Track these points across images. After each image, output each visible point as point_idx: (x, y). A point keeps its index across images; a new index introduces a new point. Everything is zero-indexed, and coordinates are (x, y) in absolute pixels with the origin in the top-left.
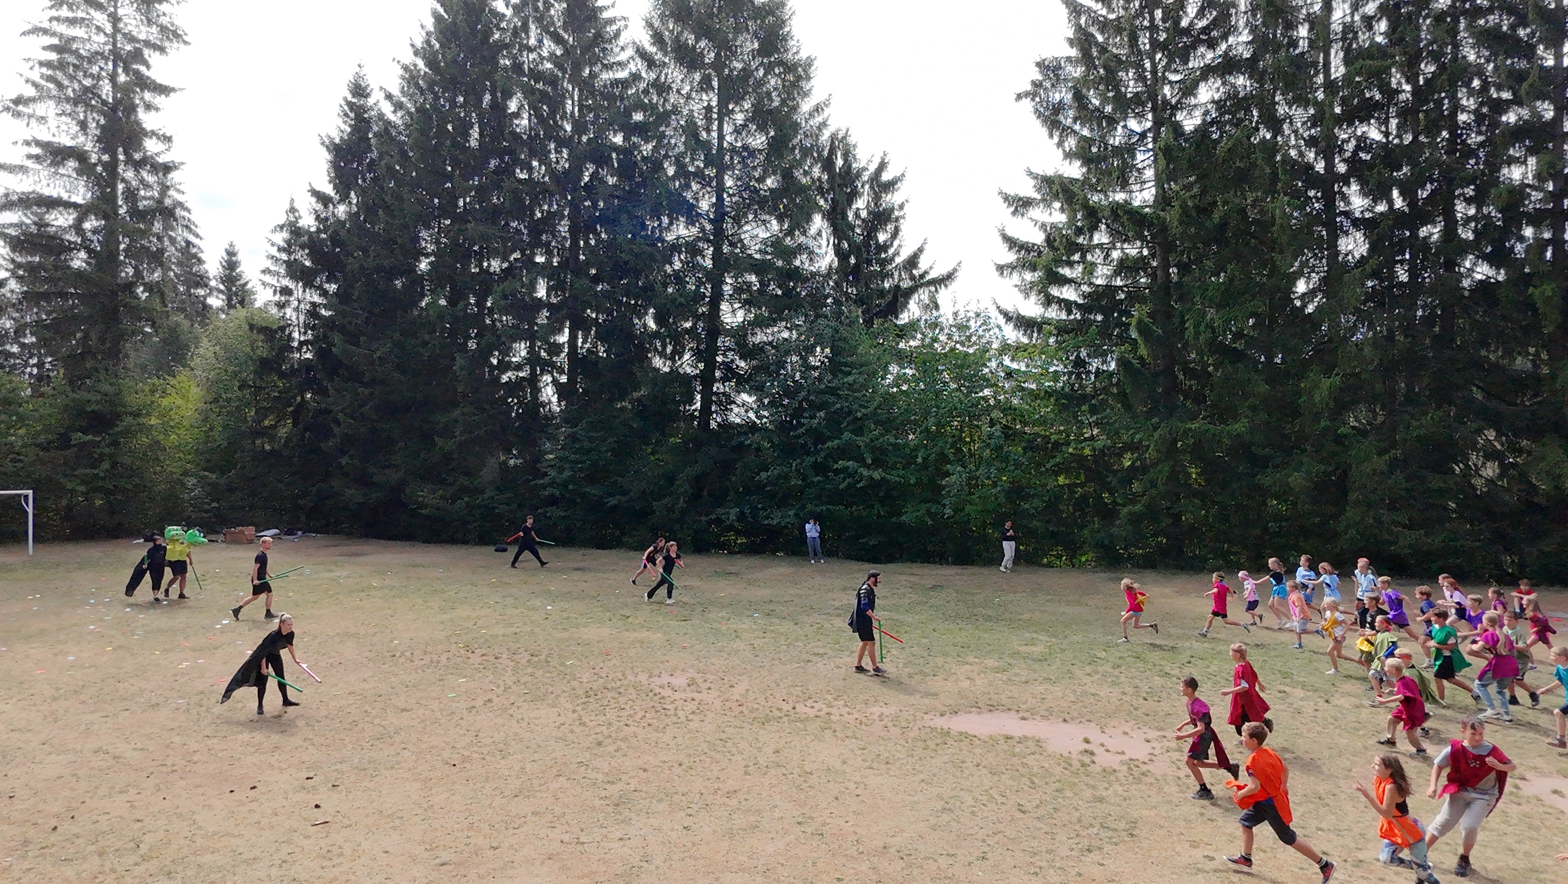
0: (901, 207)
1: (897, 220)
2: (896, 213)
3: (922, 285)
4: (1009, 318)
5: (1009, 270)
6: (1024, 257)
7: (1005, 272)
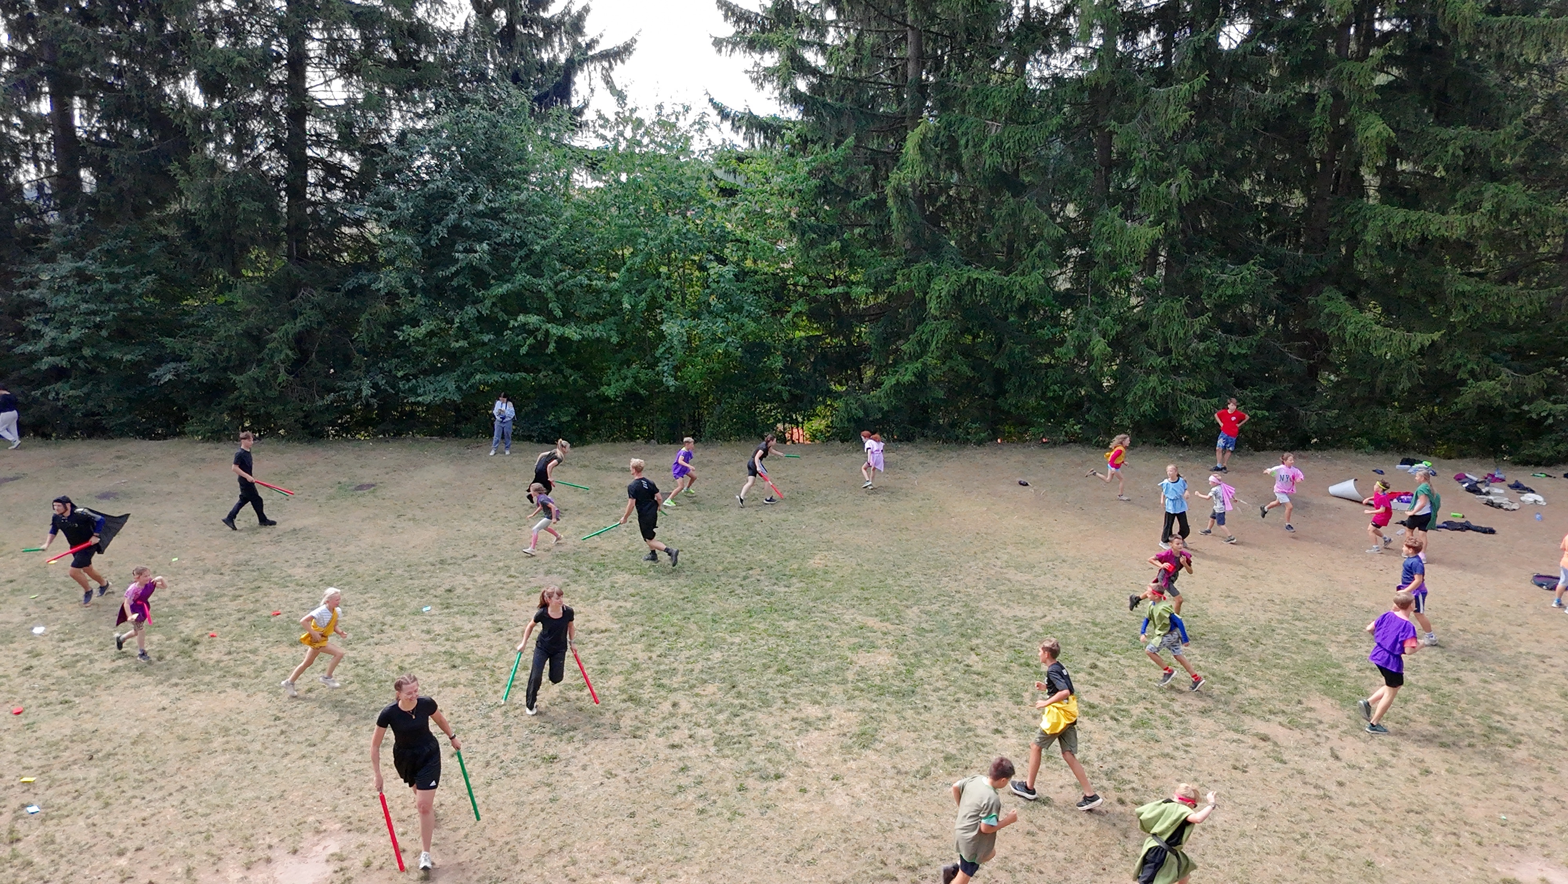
3: (593, 58)
4: (724, 114)
5: (730, 47)
6: (744, 30)
7: (724, 49)
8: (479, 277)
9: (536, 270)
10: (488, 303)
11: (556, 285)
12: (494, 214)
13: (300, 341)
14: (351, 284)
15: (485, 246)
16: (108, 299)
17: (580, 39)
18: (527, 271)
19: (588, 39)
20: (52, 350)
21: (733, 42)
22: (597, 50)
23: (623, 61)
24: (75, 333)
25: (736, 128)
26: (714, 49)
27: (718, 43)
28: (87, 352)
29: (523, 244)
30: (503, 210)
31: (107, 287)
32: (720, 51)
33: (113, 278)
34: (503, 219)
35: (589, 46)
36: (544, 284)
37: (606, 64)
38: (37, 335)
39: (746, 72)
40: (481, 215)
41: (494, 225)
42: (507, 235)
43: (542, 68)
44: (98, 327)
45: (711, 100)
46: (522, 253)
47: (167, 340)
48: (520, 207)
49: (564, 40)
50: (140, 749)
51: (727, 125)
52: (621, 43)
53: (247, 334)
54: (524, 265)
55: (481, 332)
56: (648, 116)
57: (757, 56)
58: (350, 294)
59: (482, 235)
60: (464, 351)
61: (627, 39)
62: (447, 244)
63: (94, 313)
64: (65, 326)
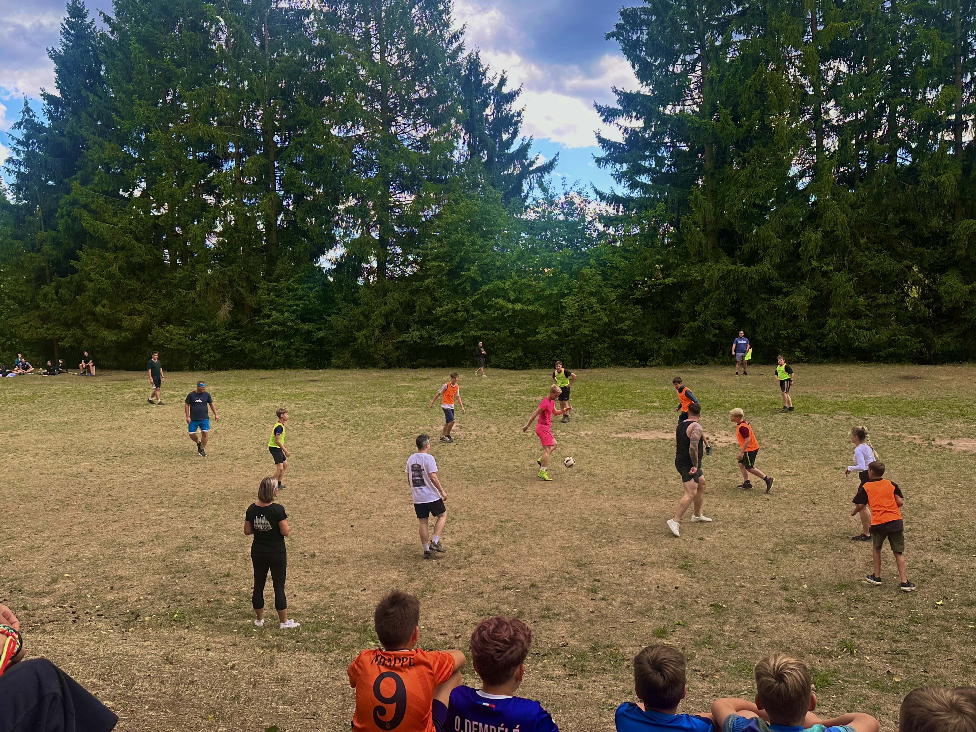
0: (519, 114)
1: (516, 123)
2: (515, 119)
3: (532, 171)
4: (602, 196)
5: (605, 162)
6: (613, 153)
17: (525, 162)
19: (529, 161)
20: (276, 323)
23: (549, 172)
26: (596, 164)
27: (598, 161)
32: (599, 164)
35: (530, 165)
37: (539, 174)
38: (268, 316)
39: (612, 175)
43: (505, 179)
45: (595, 190)
49: (516, 163)
51: (604, 202)
52: (547, 162)
57: (618, 166)
61: (551, 159)
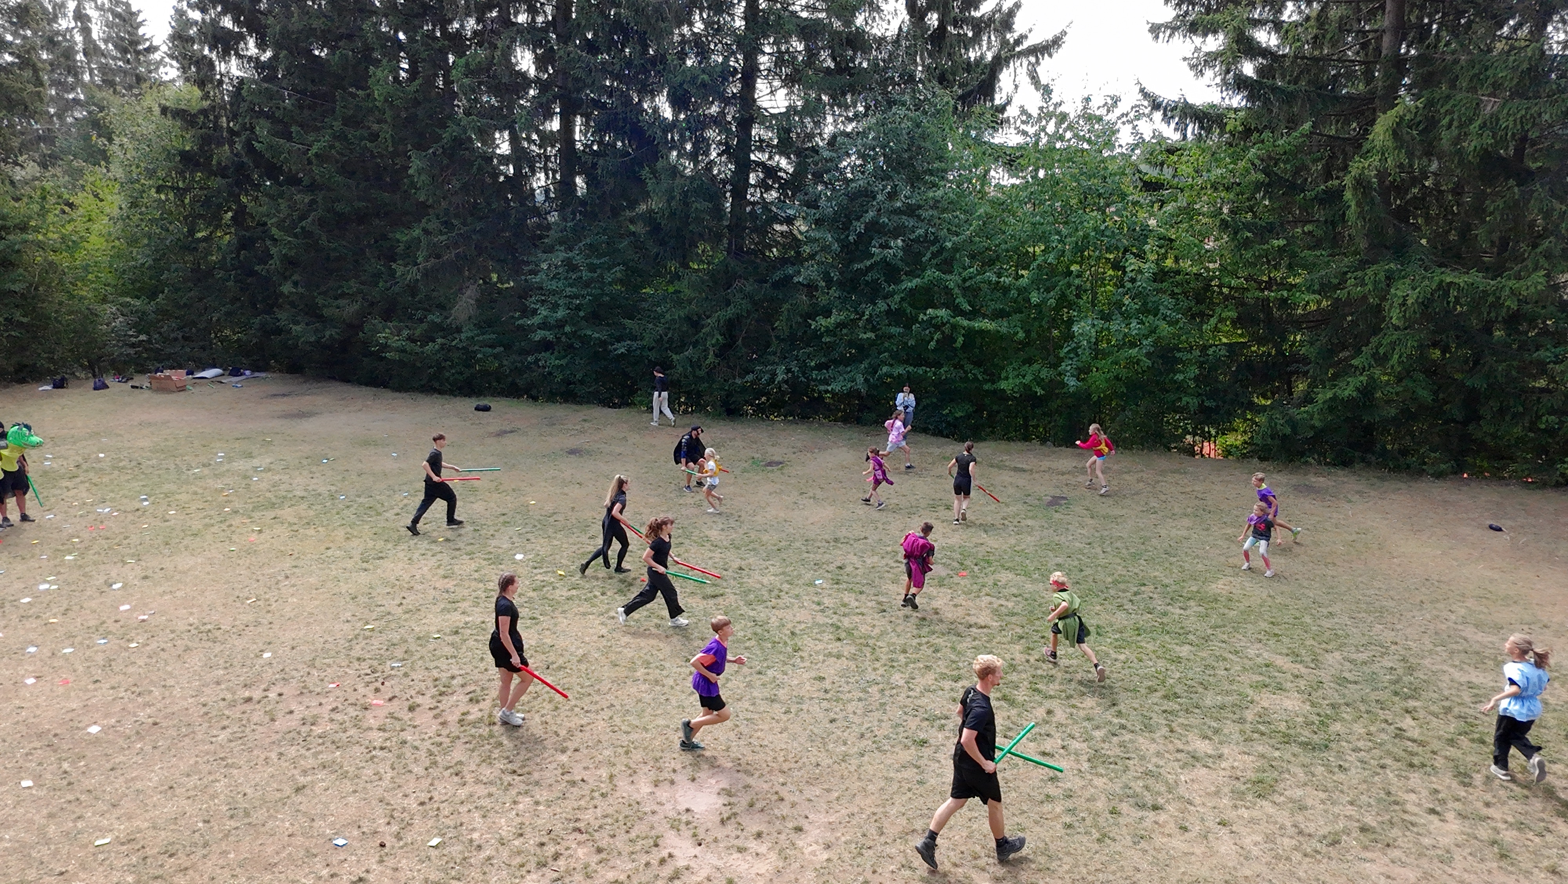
3: (1021, 54)
4: (1156, 106)
5: (1168, 32)
6: (1186, 13)
7: (1161, 35)
8: (892, 272)
9: (947, 266)
10: (897, 298)
11: (964, 280)
12: (911, 211)
13: (731, 327)
14: (777, 276)
15: (899, 242)
16: (587, 285)
17: (1008, 36)
18: (938, 267)
19: (1016, 35)
20: (544, 326)
21: (1172, 28)
22: (1025, 45)
23: (1050, 55)
24: (561, 313)
25: (1167, 119)
26: (1150, 36)
27: (1155, 30)
28: (568, 329)
29: (936, 240)
30: (920, 207)
31: (586, 275)
32: (1157, 37)
33: (592, 268)
34: (919, 217)
35: (1018, 42)
36: (952, 281)
37: (1032, 59)
38: (534, 312)
39: (1185, 59)
40: (898, 212)
41: (911, 222)
42: (921, 231)
43: (969, 67)
44: (578, 308)
45: (1142, 90)
46: (934, 249)
47: (627, 322)
48: (936, 204)
49: (993, 38)
50: (583, 667)
51: (1158, 115)
52: (1050, 37)
53: (688, 318)
54: (934, 262)
55: (889, 325)
56: (1072, 109)
57: (1198, 40)
58: (776, 285)
59: (896, 233)
60: (872, 343)
61: (1057, 32)
62: (864, 239)
63: (576, 297)
64: (555, 307)
